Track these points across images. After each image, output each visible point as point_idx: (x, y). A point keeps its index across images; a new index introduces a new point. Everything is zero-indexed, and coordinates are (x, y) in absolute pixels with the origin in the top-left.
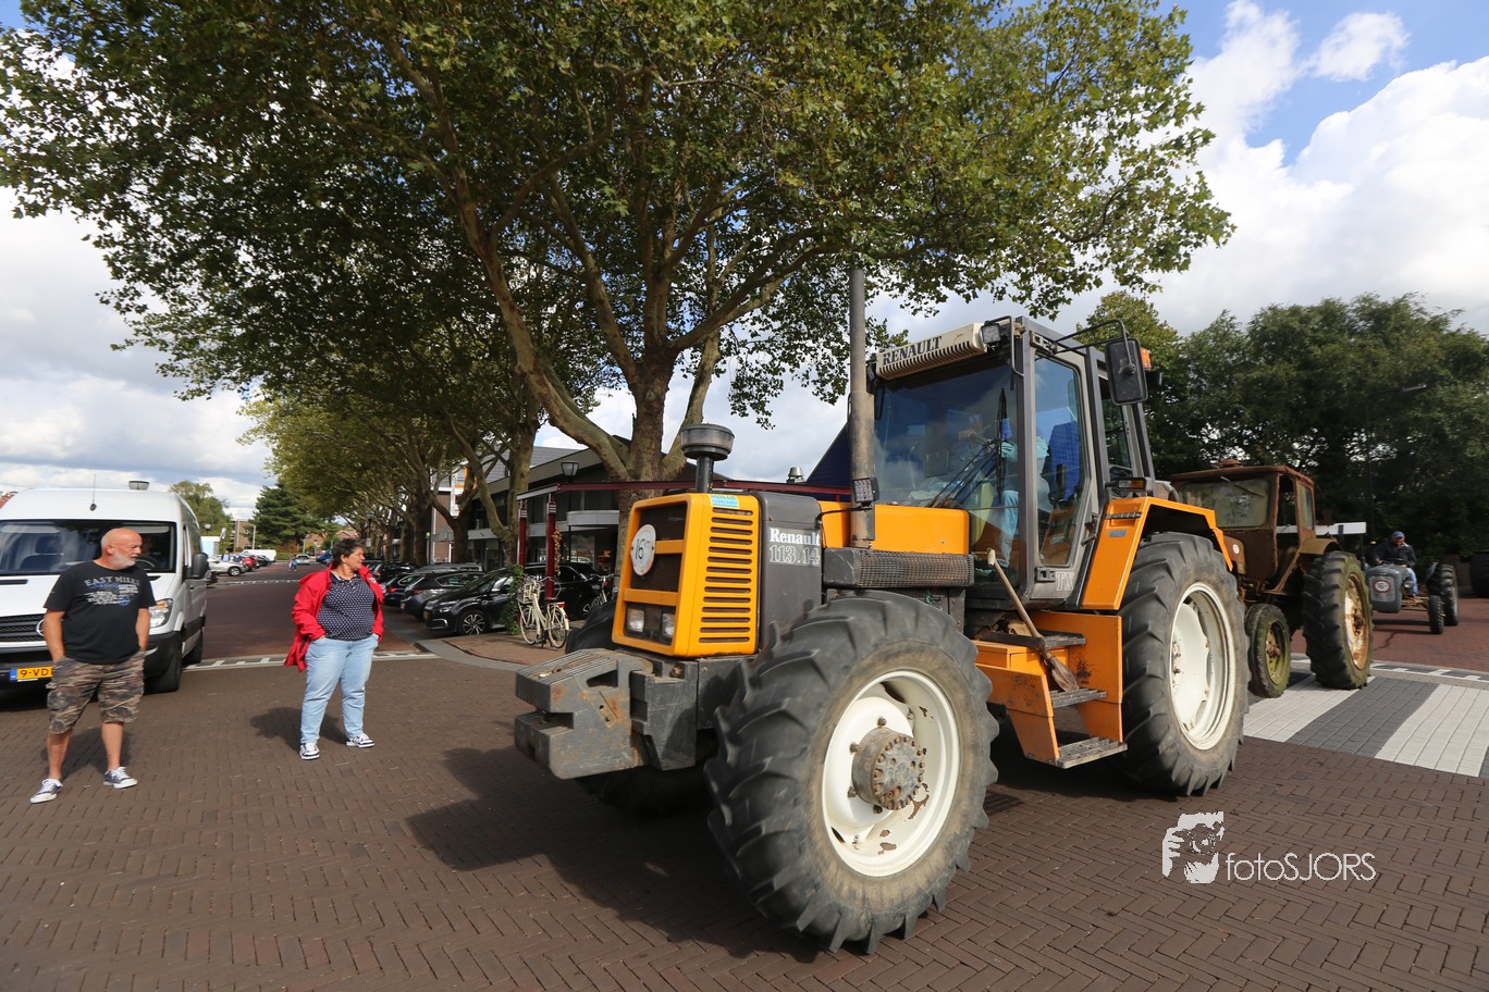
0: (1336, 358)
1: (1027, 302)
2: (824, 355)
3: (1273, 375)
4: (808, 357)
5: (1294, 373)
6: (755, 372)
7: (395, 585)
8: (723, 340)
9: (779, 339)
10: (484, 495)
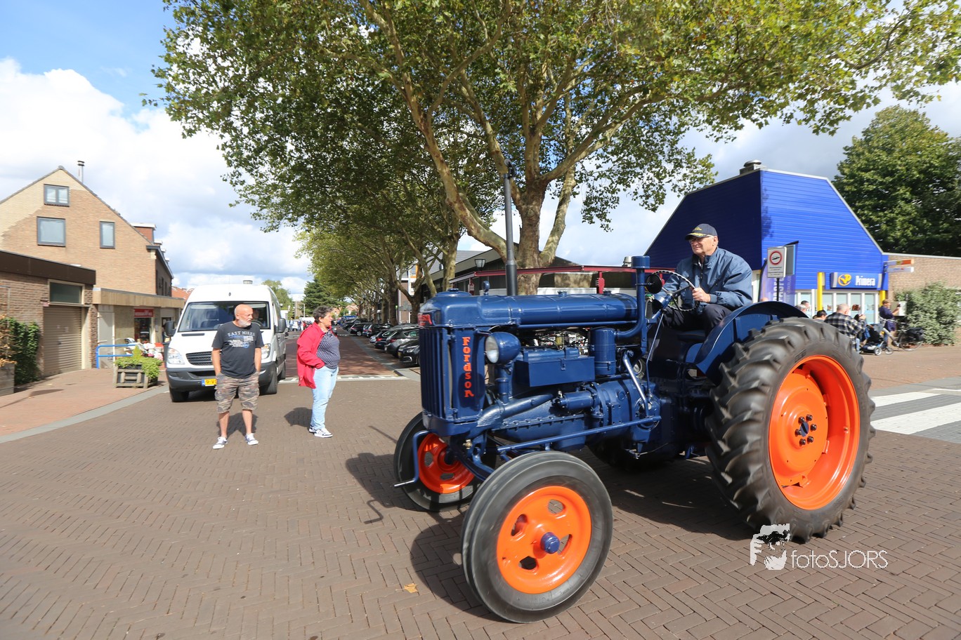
1: (812, 122)
2: (648, 177)
4: (637, 178)
6: (600, 193)
7: (380, 337)
8: (577, 172)
9: (615, 168)
10: (428, 281)
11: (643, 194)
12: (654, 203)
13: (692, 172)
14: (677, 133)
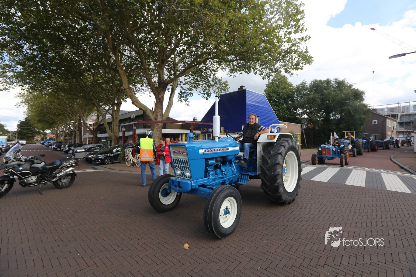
0: (329, 93)
2: (205, 86)
3: (315, 97)
4: (200, 87)
5: (319, 97)
6: (185, 90)
9: (192, 81)
10: (105, 123)
11: (203, 93)
12: (207, 97)
13: (220, 86)
14: (215, 71)
